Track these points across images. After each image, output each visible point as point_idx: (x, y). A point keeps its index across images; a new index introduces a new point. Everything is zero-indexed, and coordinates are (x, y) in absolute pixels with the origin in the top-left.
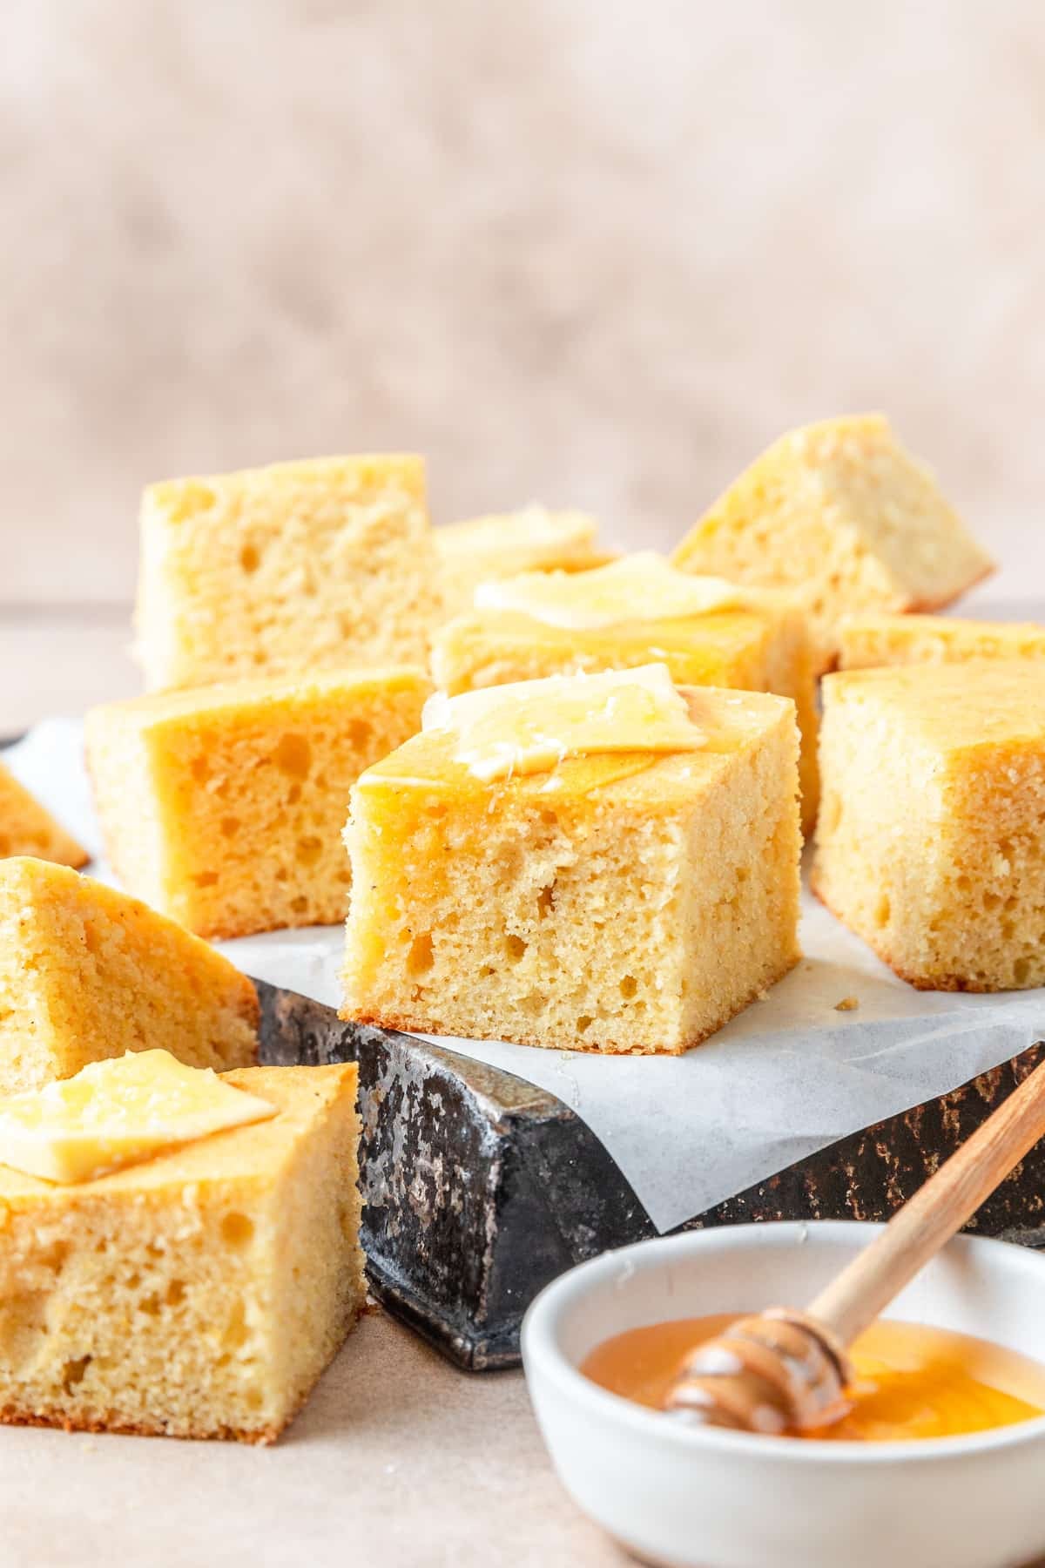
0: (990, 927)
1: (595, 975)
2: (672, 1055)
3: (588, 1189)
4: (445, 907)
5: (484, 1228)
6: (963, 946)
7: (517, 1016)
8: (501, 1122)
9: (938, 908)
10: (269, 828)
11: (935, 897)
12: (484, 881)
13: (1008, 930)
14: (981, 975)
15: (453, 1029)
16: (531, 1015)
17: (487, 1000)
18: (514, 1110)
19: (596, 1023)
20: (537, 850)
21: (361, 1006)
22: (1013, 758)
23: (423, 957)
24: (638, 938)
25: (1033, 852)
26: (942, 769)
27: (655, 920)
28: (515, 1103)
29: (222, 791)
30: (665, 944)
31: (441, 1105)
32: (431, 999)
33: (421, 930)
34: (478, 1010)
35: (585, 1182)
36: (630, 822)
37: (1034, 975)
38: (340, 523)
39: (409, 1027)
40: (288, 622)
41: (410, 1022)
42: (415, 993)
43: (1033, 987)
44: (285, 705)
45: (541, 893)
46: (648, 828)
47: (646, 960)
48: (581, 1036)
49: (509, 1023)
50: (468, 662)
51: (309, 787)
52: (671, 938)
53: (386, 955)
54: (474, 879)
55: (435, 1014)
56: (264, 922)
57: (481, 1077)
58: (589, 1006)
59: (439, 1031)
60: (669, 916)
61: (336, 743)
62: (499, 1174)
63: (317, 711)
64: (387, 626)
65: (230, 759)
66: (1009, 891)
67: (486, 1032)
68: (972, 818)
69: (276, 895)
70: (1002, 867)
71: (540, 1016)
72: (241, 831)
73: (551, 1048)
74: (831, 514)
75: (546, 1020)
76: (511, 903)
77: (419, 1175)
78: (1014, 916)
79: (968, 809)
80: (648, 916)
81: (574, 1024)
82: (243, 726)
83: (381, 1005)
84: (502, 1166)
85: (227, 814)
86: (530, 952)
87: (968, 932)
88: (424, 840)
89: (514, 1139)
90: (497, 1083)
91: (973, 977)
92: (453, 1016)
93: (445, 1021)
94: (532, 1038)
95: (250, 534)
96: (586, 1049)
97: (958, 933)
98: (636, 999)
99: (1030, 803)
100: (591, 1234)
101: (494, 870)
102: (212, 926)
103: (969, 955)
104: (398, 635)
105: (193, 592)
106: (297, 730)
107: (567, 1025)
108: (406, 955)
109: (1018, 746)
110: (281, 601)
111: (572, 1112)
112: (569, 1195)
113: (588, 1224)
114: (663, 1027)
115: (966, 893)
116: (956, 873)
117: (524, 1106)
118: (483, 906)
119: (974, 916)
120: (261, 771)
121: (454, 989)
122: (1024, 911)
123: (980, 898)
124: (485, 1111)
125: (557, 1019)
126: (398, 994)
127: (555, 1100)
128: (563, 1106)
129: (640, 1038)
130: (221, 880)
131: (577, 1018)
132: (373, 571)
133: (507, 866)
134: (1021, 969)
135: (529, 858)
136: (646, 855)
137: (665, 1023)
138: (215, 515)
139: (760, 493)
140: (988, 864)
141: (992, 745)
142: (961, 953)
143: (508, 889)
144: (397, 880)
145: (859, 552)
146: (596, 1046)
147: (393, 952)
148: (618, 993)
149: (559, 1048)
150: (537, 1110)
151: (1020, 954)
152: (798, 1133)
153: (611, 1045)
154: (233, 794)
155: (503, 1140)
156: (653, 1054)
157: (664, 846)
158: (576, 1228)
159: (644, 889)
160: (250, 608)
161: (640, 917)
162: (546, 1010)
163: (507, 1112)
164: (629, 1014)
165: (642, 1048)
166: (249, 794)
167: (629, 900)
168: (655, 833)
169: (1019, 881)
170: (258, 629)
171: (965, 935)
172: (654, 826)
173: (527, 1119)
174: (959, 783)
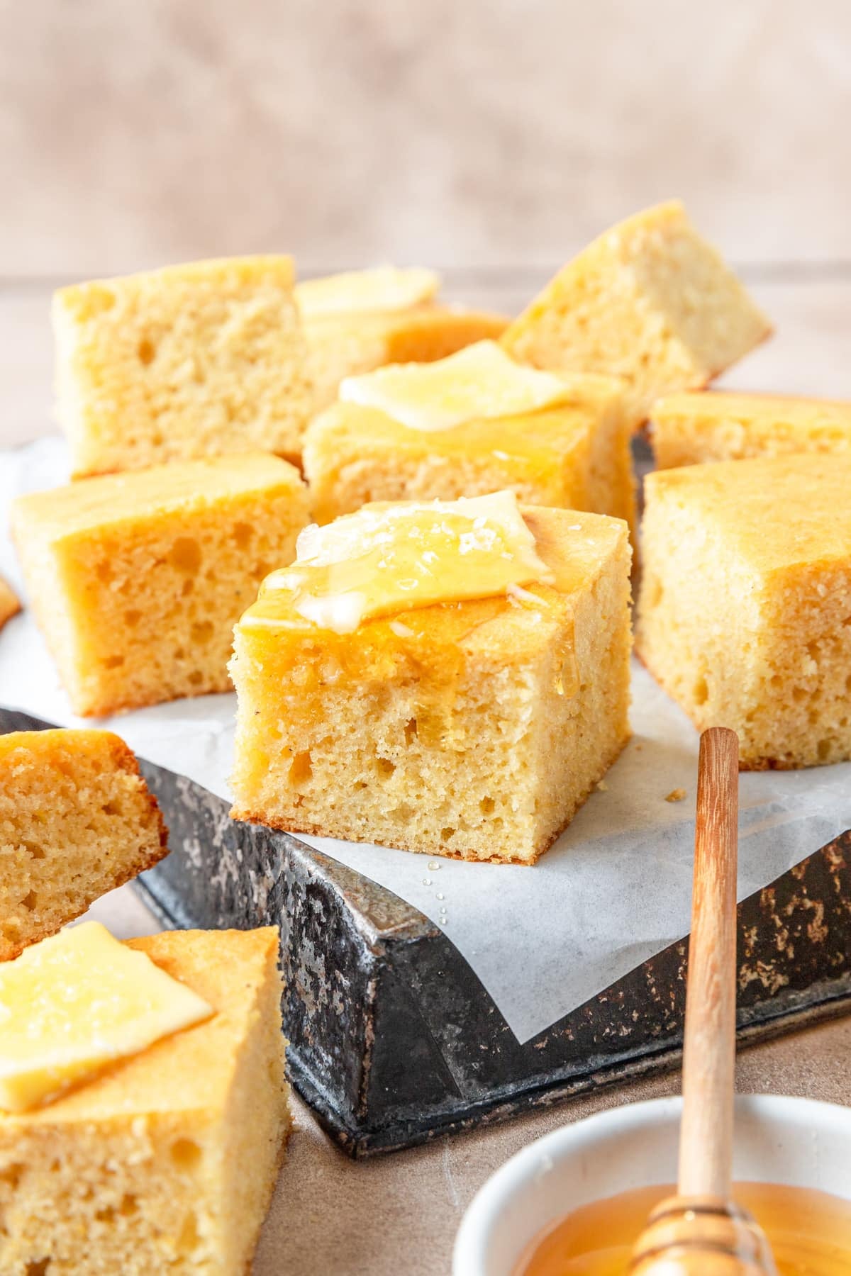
0: (799, 715)
1: (457, 795)
2: (527, 865)
3: (454, 994)
4: (322, 731)
5: (364, 1036)
6: (774, 735)
7: (388, 824)
8: (376, 945)
9: (754, 704)
10: (168, 616)
11: (752, 694)
12: (356, 713)
13: (813, 717)
14: (789, 755)
15: (331, 832)
16: (400, 823)
17: (361, 810)
18: (387, 932)
19: (459, 833)
20: (403, 687)
21: (249, 809)
22: (823, 574)
23: (303, 769)
24: (495, 766)
25: (837, 651)
26: (760, 588)
27: (511, 751)
28: (388, 926)
29: (125, 589)
30: (519, 771)
31: (322, 912)
32: (311, 806)
33: (301, 749)
34: (353, 818)
35: (451, 988)
36: (488, 668)
37: (834, 753)
38: (223, 318)
39: (292, 829)
40: (181, 408)
41: (293, 824)
42: (297, 801)
43: (833, 763)
44: (176, 515)
45: (407, 724)
46: (504, 675)
47: (503, 784)
48: (445, 844)
49: (381, 830)
50: (336, 460)
51: (200, 581)
52: (524, 765)
53: (270, 769)
54: (346, 710)
55: (314, 819)
56: (165, 693)
57: (357, 891)
58: (452, 819)
59: (319, 833)
60: (524, 749)
61: (222, 543)
62: (376, 989)
63: (205, 517)
64: (266, 410)
65: (129, 562)
66: (815, 685)
67: (361, 836)
68: (785, 626)
69: (175, 670)
70: (810, 668)
71: (408, 824)
72: (143, 620)
73: (418, 853)
74: (642, 304)
75: (413, 829)
76: (381, 731)
77: (303, 967)
78: (818, 705)
79: (782, 620)
80: (505, 747)
81: (439, 834)
82: (140, 533)
83: (267, 809)
84: (378, 983)
85: (130, 607)
86: (398, 773)
87: (779, 721)
88: (301, 675)
89: (389, 959)
90: (374, 895)
91: (782, 758)
92: (331, 822)
93: (325, 825)
94: (401, 844)
95: (146, 330)
96: (450, 855)
97: (771, 723)
98: (494, 815)
99: (835, 611)
100: (458, 1031)
101: (365, 703)
102: (121, 700)
103: (779, 740)
104: (276, 417)
105: (99, 383)
106: (188, 534)
107: (432, 834)
108: (288, 769)
109: (826, 563)
110: (174, 390)
111: (439, 931)
112: (437, 1000)
113: (455, 1022)
114: (519, 842)
115: (777, 689)
116: (770, 674)
117: (397, 927)
118: (356, 733)
119: (784, 708)
120: (157, 571)
121: (331, 800)
122: (827, 701)
123: (790, 693)
124: (362, 932)
125: (423, 829)
126: (282, 801)
127: (424, 919)
128: (432, 925)
129: (498, 849)
130: (127, 661)
131: (441, 828)
132: (253, 361)
133: (376, 700)
134: (823, 748)
135: (396, 694)
136: (503, 697)
137: (520, 837)
138: (115, 315)
139: (581, 285)
140: (798, 664)
141: (803, 565)
142: (773, 738)
143: (378, 719)
144: (277, 707)
145: (666, 335)
146: (458, 853)
147: (277, 766)
148: (478, 810)
149: (425, 853)
150: (409, 931)
151: (823, 736)
152: (640, 939)
153: (472, 854)
154: (134, 590)
155: (378, 960)
156: (509, 863)
157: (518, 690)
158: (444, 1027)
159: (501, 724)
160: (148, 397)
161: (498, 749)
162: (414, 820)
163: (381, 935)
164: (488, 828)
165: (500, 858)
166: (148, 591)
167: (488, 734)
168: (511, 678)
169: (823, 677)
170: (155, 415)
171: (776, 725)
172: (510, 672)
173: (400, 941)
174: (774, 599)
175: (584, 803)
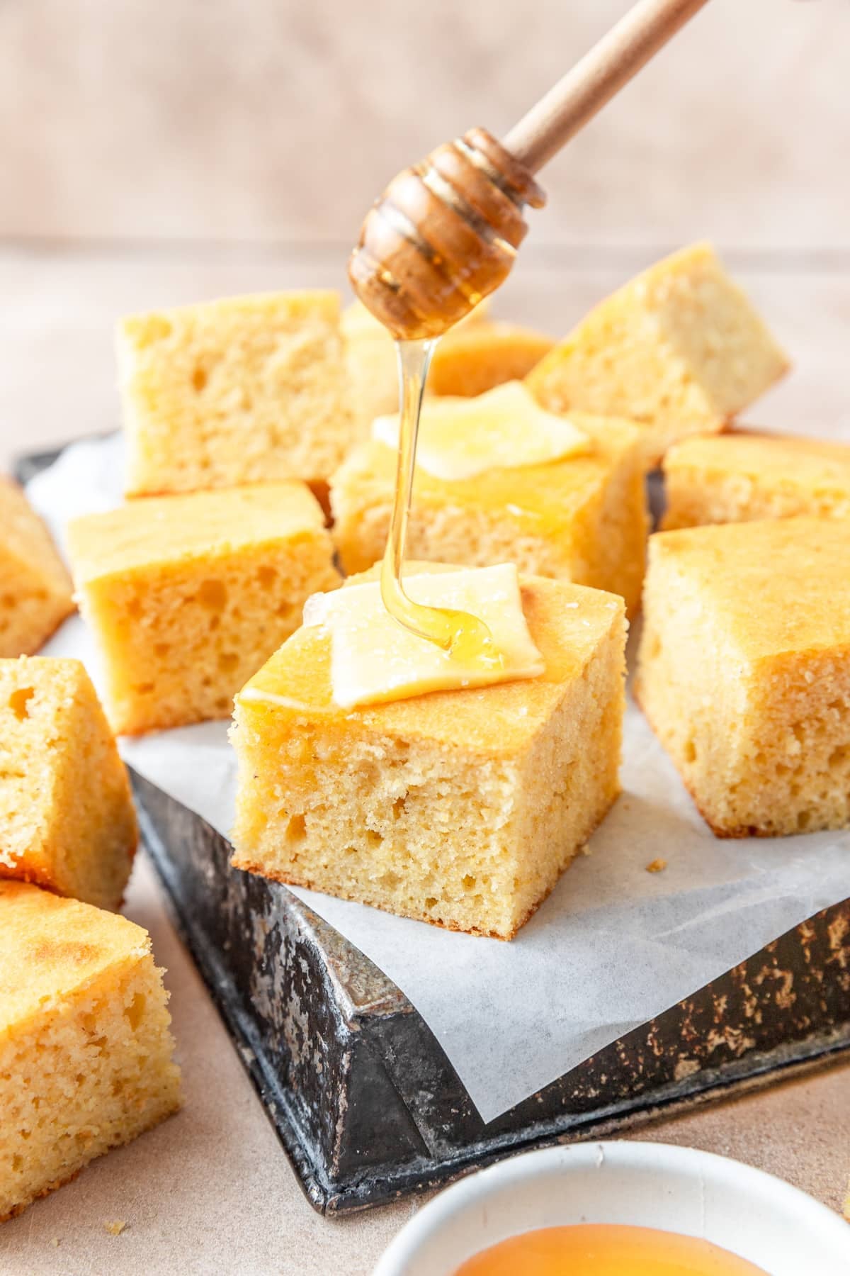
0: (781, 788)
1: (441, 870)
2: (504, 940)
3: (427, 1063)
4: (316, 799)
5: (337, 1103)
6: (755, 807)
7: (376, 887)
8: (352, 1021)
9: (736, 780)
10: (196, 648)
11: (735, 769)
12: (347, 787)
13: (795, 790)
14: (769, 823)
15: (324, 888)
16: (388, 888)
17: (352, 872)
18: (363, 1008)
19: (442, 903)
20: (392, 768)
21: (249, 859)
22: (810, 662)
23: (298, 829)
24: (477, 848)
25: (821, 731)
26: (749, 674)
27: (492, 837)
28: (365, 1002)
29: (156, 624)
30: (501, 855)
31: (307, 972)
32: (306, 864)
33: (296, 812)
34: (344, 878)
35: (424, 1058)
36: (471, 760)
37: (813, 822)
38: (271, 349)
39: (288, 882)
40: (228, 434)
41: (289, 877)
42: (293, 858)
43: (812, 831)
44: (203, 560)
45: (395, 802)
46: (487, 769)
47: (484, 865)
48: (428, 912)
49: (370, 892)
50: (361, 503)
51: (226, 618)
52: (505, 849)
53: (268, 826)
54: (337, 783)
55: (308, 875)
56: (193, 716)
57: (340, 958)
58: (436, 891)
59: (312, 888)
60: (504, 835)
61: (247, 584)
62: (350, 1061)
63: (230, 561)
64: (307, 438)
65: (158, 600)
66: (797, 762)
67: (351, 895)
68: (771, 709)
69: (203, 696)
70: (794, 747)
71: (395, 890)
72: (171, 652)
73: (403, 917)
74: (664, 351)
75: (399, 895)
76: (370, 806)
77: (291, 1017)
78: (800, 780)
79: (769, 703)
80: (487, 833)
81: (423, 903)
82: (168, 576)
83: (265, 861)
84: (352, 1056)
85: (158, 641)
86: (386, 845)
87: (761, 793)
88: (296, 748)
89: (364, 1033)
90: (357, 961)
91: (763, 827)
92: (324, 879)
93: (319, 882)
94: (388, 907)
95: (199, 359)
96: (433, 922)
97: (753, 795)
98: (475, 892)
99: (822, 696)
100: (430, 1096)
101: (355, 779)
102: (152, 721)
103: (760, 812)
104: (317, 444)
105: (153, 407)
106: (215, 576)
107: (417, 901)
108: (284, 830)
109: (815, 652)
110: (222, 416)
111: (414, 1008)
112: (410, 1070)
113: (427, 1089)
114: (498, 918)
115: (761, 765)
116: (754, 752)
117: (373, 1004)
118: (347, 804)
119: (767, 782)
120: (186, 609)
121: (324, 861)
122: (809, 776)
123: (774, 769)
124: (340, 1005)
125: (409, 896)
126: (279, 856)
127: (400, 995)
128: (408, 1003)
129: (478, 922)
130: (158, 688)
131: (425, 898)
132: (297, 390)
133: (367, 777)
134: (803, 818)
135: (385, 774)
136: (485, 788)
137: (499, 914)
138: (172, 343)
139: (608, 329)
140: (782, 743)
141: (792, 653)
142: (755, 808)
143: (367, 794)
144: (275, 773)
145: (686, 380)
146: (440, 921)
147: (274, 825)
148: (460, 886)
149: (410, 918)
150: (384, 1009)
151: (803, 808)
152: (609, 1021)
153: (453, 924)
154: (163, 625)
155: (353, 1035)
156: (487, 936)
157: (501, 782)
158: (417, 1094)
159: (483, 811)
160: (199, 422)
161: (479, 834)
162: (401, 886)
163: (357, 1012)
164: (470, 903)
165: (480, 931)
166: (176, 627)
167: (470, 819)
168: (494, 771)
169: (806, 754)
170: (204, 439)
171: (759, 797)
172: (493, 767)
173: (375, 1017)
174: (762, 684)
175: (567, 869)
